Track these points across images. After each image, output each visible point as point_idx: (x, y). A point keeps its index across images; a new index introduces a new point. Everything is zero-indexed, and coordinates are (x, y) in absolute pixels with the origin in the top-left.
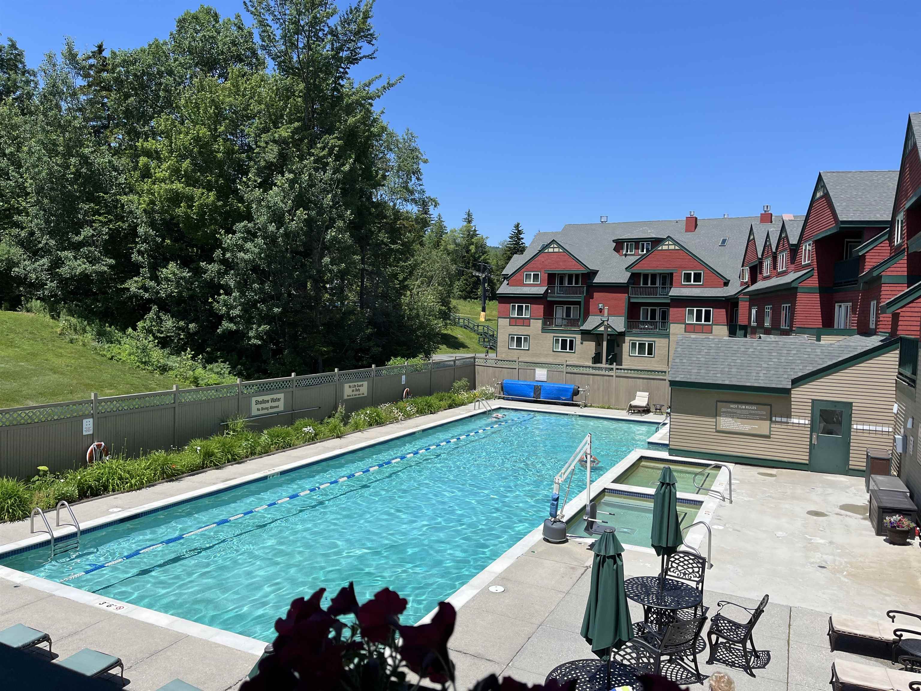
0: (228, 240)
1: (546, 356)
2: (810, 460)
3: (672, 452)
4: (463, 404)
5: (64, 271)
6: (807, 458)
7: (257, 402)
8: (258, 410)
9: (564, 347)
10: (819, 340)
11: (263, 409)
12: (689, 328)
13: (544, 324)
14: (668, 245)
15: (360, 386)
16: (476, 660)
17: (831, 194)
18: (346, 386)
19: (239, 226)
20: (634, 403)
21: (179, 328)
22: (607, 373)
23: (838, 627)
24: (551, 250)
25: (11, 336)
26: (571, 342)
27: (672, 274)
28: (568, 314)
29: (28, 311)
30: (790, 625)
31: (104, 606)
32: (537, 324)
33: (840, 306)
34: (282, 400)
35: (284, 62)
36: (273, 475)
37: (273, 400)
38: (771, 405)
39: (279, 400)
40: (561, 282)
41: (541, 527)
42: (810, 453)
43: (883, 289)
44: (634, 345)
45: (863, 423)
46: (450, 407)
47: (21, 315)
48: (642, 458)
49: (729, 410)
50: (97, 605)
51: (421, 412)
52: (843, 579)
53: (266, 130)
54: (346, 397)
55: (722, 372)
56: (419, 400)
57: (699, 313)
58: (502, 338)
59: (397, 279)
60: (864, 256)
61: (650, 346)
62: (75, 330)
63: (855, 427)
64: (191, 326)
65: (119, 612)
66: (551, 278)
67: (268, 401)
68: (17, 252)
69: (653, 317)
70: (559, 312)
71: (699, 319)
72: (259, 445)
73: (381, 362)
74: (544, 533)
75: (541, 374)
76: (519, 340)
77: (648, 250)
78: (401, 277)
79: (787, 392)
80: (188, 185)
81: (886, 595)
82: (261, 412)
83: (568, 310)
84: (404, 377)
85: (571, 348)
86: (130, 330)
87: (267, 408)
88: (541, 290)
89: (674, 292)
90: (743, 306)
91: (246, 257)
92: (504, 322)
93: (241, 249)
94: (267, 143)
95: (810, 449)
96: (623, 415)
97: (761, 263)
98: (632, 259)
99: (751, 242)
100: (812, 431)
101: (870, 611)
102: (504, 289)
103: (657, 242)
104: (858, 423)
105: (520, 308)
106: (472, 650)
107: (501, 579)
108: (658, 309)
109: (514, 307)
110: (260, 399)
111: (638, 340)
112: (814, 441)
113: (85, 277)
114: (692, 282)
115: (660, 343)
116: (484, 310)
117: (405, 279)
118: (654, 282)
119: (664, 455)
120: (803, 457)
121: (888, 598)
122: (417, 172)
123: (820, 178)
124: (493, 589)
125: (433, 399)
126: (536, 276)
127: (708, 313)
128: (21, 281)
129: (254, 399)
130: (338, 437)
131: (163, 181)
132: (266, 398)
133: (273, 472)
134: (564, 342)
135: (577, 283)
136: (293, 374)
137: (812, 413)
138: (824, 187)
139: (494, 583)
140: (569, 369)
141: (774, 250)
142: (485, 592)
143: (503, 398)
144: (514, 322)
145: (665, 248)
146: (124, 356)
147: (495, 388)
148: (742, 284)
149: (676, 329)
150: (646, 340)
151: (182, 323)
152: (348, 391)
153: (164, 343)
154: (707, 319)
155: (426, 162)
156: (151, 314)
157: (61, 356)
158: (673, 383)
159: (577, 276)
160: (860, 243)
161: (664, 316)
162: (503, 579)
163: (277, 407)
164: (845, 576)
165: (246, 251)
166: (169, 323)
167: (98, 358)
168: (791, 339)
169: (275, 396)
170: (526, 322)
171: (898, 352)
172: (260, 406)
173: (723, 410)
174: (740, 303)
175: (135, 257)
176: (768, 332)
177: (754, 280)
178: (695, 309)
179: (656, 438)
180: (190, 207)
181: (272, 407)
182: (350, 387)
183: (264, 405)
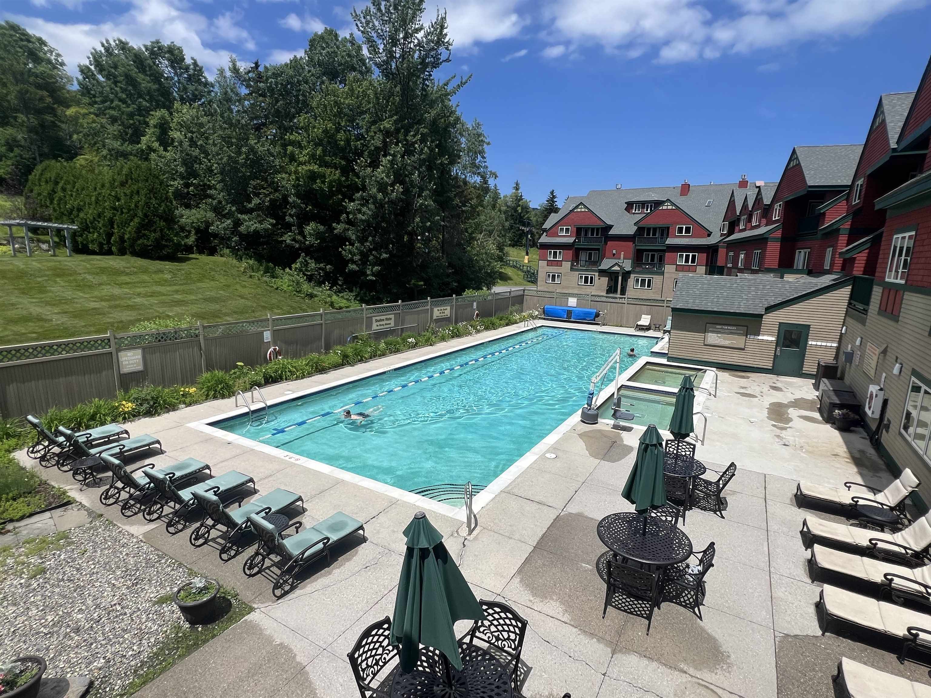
0: (351, 206)
1: (573, 288)
2: (773, 366)
3: (670, 359)
4: (516, 323)
5: (242, 229)
6: (771, 365)
7: (377, 321)
8: (377, 326)
9: (586, 281)
10: (782, 277)
11: (380, 325)
12: (680, 269)
13: (572, 265)
14: (667, 206)
15: (445, 310)
16: (540, 506)
17: (802, 165)
18: (436, 309)
19: (358, 195)
20: (639, 323)
21: (320, 269)
22: (621, 301)
23: (805, 491)
24: (579, 210)
25: (213, 273)
26: (592, 278)
27: (668, 228)
28: (590, 258)
29: (222, 256)
30: (765, 488)
31: (287, 458)
32: (567, 265)
33: (800, 252)
34: (393, 319)
35: (386, 69)
36: (389, 371)
37: (387, 319)
38: (747, 326)
39: (390, 319)
40: (586, 235)
41: (580, 412)
42: (774, 361)
43: (840, 238)
44: (637, 281)
45: (817, 340)
46: (507, 325)
47: (216, 258)
48: (648, 363)
49: (715, 330)
50: (283, 457)
51: (487, 328)
52: (802, 454)
53: (374, 123)
54: (435, 317)
55: (712, 302)
56: (486, 320)
57: (687, 257)
58: (541, 276)
59: (467, 232)
60: (824, 214)
61: (649, 281)
62: (253, 269)
63: (810, 343)
64: (328, 267)
65: (297, 462)
66: (579, 231)
67: (383, 320)
68: (211, 215)
69: (653, 260)
70: (583, 256)
71: (687, 261)
72: (379, 350)
73: (459, 292)
74: (582, 417)
75: (572, 302)
76: (554, 276)
77: (651, 210)
78: (470, 231)
79: (761, 316)
80: (320, 166)
81: (838, 468)
82: (379, 327)
83: (590, 255)
84: (475, 304)
85: (591, 283)
86: (287, 270)
87: (383, 325)
88: (571, 240)
89: (670, 241)
90: (722, 252)
91: (364, 218)
92: (543, 263)
93: (360, 211)
94: (375, 133)
95: (774, 359)
96: (632, 331)
97: (739, 220)
98: (639, 217)
99: (732, 203)
100: (776, 346)
101: (826, 479)
102: (544, 239)
103: (658, 203)
104: (813, 340)
105: (555, 253)
106: (537, 499)
107: (554, 448)
108: (656, 254)
109: (550, 252)
110: (378, 318)
111: (640, 277)
112: (778, 353)
113: (256, 232)
114: (684, 234)
115: (657, 279)
116: (527, 254)
117: (473, 233)
118: (654, 234)
119: (664, 361)
120: (769, 365)
121: (839, 470)
122: (482, 152)
123: (794, 152)
124: (548, 455)
125: (494, 319)
126: (567, 230)
127: (694, 257)
128: (215, 235)
129: (374, 319)
130: (431, 345)
131: (304, 163)
132: (382, 318)
133: (389, 369)
134: (586, 278)
135: (597, 234)
136: (400, 301)
137: (778, 333)
138: (797, 158)
139: (548, 451)
140: (594, 298)
141: (750, 209)
142: (543, 457)
143: (544, 319)
144: (550, 263)
145: (665, 208)
146: (285, 287)
147: (539, 311)
148: (722, 235)
149: (669, 269)
150: (647, 277)
151: (322, 265)
152: (437, 313)
153: (310, 279)
154: (693, 261)
155: (488, 144)
156: (300, 259)
157: (245, 287)
158: (674, 310)
159: (598, 229)
160: (823, 203)
161: (661, 259)
162: (555, 448)
163: (390, 324)
164: (804, 453)
165: (364, 214)
166: (313, 265)
167: (269, 288)
168: (760, 277)
169: (388, 317)
170: (558, 264)
171: (850, 287)
172: (378, 323)
173: (711, 329)
174: (720, 249)
175: (288, 219)
176: (741, 271)
177: (731, 232)
178: (684, 254)
179: (656, 349)
180: (323, 182)
181: (386, 324)
182: (438, 310)
183: (381, 323)
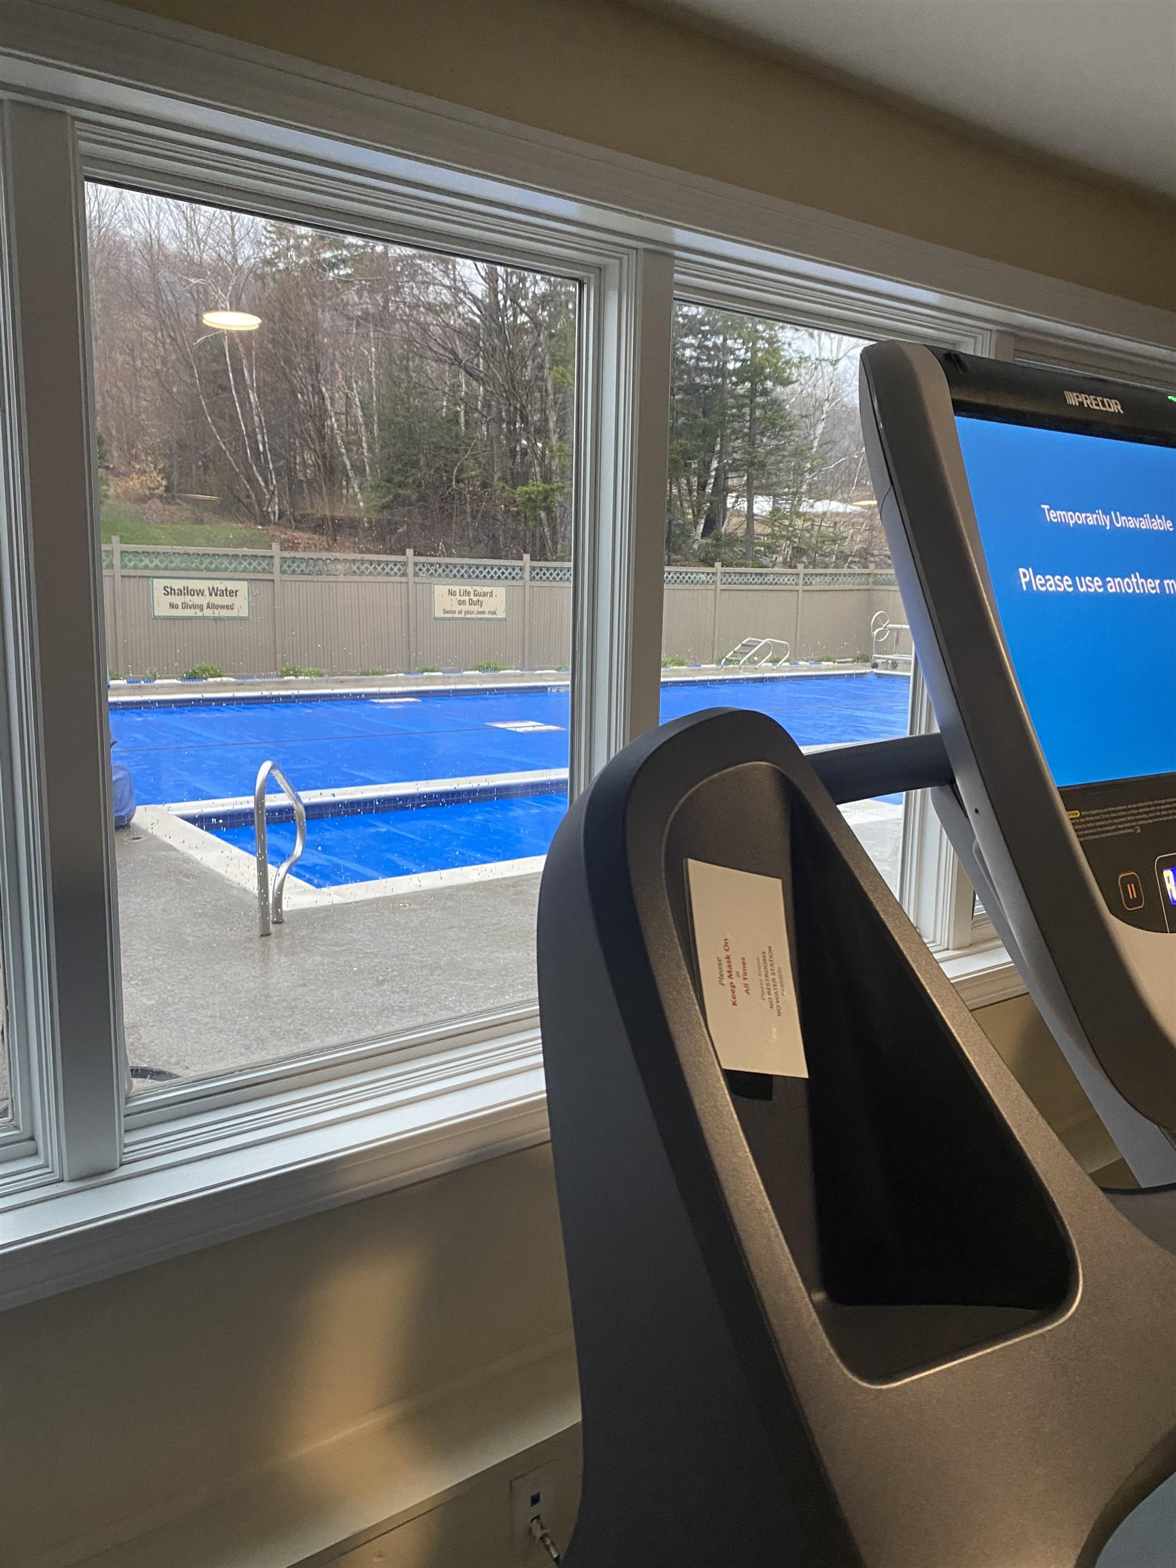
7: (168, 591)
8: (172, 606)
11: (185, 606)
15: (485, 594)
18: (440, 590)
34: (244, 596)
37: (213, 592)
39: (233, 593)
54: (439, 613)
67: (200, 593)
82: (182, 612)
87: (201, 608)
110: (178, 584)
129: (159, 584)
132: (197, 585)
136: (273, 545)
152: (446, 601)
163: (231, 607)
169: (220, 585)
172: (178, 600)
181: (213, 606)
182: (451, 593)
183: (188, 599)
